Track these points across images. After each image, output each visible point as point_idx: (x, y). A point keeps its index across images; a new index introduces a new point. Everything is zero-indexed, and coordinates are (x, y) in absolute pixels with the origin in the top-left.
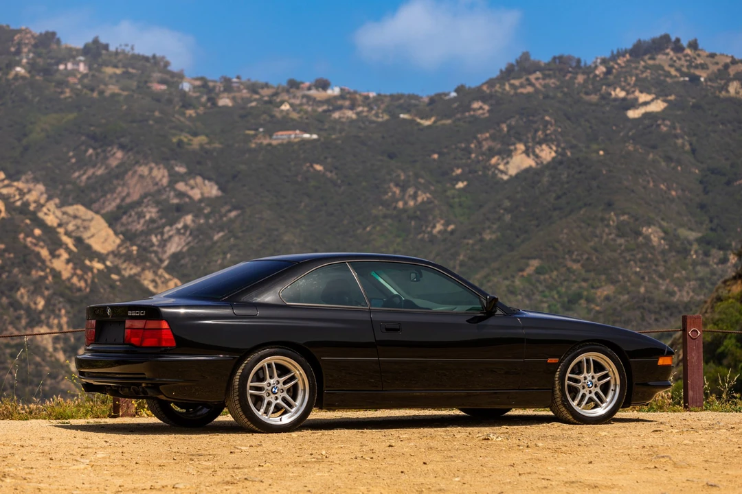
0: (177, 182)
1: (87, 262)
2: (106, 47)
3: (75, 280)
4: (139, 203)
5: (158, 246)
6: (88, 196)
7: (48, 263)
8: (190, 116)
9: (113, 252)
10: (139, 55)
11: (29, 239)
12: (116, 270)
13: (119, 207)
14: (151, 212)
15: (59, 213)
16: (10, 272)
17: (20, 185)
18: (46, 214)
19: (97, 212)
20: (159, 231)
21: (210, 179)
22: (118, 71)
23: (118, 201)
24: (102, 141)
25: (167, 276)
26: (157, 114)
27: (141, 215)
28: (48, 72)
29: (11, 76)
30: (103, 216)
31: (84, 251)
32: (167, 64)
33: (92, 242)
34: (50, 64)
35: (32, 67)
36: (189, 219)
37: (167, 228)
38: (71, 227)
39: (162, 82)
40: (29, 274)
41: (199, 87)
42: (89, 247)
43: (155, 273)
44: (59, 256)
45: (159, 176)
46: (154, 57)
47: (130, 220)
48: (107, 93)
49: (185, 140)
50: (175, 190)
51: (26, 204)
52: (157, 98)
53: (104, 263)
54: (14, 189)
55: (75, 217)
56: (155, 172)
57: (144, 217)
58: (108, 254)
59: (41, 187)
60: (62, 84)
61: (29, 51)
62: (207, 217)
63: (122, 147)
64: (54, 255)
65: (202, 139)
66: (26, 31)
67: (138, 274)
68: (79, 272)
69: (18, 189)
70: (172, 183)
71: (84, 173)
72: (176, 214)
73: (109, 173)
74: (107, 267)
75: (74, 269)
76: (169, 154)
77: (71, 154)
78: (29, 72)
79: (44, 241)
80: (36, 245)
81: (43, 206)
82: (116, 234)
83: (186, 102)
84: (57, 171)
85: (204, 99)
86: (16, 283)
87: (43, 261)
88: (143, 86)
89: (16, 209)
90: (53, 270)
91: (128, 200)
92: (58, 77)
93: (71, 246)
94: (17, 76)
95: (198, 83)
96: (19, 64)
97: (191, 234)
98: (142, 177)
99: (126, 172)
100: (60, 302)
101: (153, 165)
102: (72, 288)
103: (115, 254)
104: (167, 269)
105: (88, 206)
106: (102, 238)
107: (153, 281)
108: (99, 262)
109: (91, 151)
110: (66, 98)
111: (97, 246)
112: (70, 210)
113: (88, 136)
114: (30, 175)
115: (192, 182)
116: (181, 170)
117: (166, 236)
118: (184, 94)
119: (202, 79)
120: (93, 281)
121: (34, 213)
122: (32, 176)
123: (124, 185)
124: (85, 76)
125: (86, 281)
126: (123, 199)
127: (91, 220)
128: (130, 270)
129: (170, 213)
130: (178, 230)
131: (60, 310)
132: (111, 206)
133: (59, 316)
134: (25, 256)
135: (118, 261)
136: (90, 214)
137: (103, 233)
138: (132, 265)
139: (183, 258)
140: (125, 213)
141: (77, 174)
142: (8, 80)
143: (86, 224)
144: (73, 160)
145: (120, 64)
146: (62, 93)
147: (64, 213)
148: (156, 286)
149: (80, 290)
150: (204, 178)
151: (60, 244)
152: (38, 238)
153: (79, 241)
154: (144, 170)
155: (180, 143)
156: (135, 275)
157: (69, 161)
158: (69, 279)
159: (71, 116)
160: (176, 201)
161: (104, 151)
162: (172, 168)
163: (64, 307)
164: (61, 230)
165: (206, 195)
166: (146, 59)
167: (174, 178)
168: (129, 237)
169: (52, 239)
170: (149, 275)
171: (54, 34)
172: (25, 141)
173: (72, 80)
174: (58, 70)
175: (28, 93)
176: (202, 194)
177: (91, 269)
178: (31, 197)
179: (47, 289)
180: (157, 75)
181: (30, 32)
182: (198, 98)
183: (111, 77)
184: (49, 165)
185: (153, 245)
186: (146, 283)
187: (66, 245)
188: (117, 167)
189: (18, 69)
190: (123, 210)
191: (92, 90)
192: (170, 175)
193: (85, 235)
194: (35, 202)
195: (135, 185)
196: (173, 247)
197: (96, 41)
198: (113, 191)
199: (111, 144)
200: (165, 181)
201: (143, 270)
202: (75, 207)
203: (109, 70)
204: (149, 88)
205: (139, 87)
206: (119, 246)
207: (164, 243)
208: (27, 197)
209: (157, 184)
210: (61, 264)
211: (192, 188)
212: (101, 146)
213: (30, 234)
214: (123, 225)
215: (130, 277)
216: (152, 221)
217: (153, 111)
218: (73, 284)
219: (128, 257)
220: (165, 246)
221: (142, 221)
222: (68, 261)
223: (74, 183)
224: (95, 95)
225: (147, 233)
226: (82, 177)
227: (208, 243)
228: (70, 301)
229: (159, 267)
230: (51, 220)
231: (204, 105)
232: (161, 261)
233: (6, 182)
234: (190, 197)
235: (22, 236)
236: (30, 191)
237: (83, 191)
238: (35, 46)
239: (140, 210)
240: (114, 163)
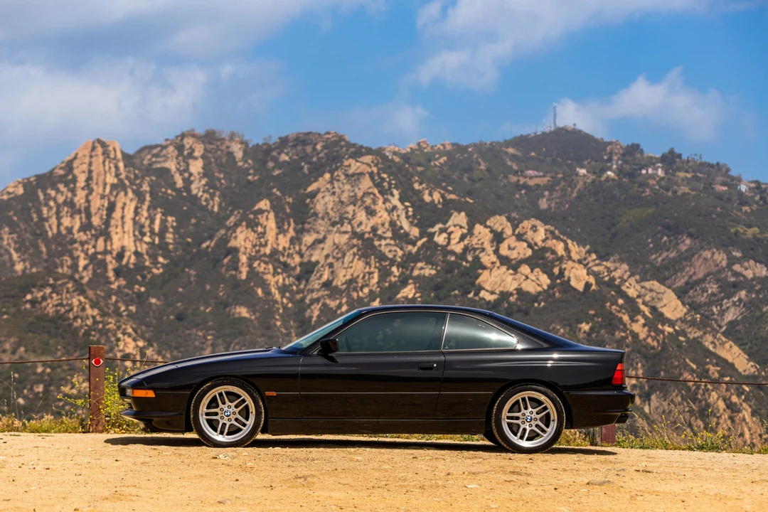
0: (734, 264)
1: (660, 327)
2: (680, 156)
3: (649, 340)
4: (703, 280)
5: (718, 315)
6: (662, 274)
7: (628, 326)
8: (746, 211)
9: (680, 319)
10: (705, 163)
11: (614, 307)
12: (684, 333)
13: (687, 283)
14: (713, 288)
15: (638, 287)
16: (598, 332)
17: (608, 264)
18: (628, 287)
19: (669, 287)
20: (719, 302)
21: (761, 262)
22: (689, 176)
23: (686, 278)
24: (675, 230)
25: (724, 339)
26: (719, 209)
27: (704, 290)
28: (632, 175)
29: (603, 179)
30: (673, 290)
31: (657, 317)
32: (728, 170)
33: (664, 310)
34: (635, 170)
35: (620, 172)
36: (743, 293)
37: (725, 301)
38: (647, 298)
39: (724, 184)
40: (613, 334)
41: (754, 188)
42: (662, 315)
43: (714, 337)
44: (637, 321)
45: (720, 259)
46: (718, 164)
47: (696, 293)
48: (680, 193)
49: (741, 231)
50: (732, 270)
51: (613, 279)
52: (720, 197)
53: (674, 327)
54: (603, 267)
55: (651, 290)
56: (716, 256)
57: (707, 291)
58: (677, 321)
59: (625, 266)
60: (643, 185)
61: (619, 159)
62: (758, 292)
63: (690, 235)
64: (633, 320)
65: (755, 230)
66: (616, 143)
67: (701, 337)
68: (653, 334)
69: (606, 267)
70: (730, 265)
71: (660, 256)
72: (732, 290)
73: (679, 256)
74: (675, 330)
75: (649, 331)
76: (727, 242)
77: (650, 240)
78: (618, 175)
79: (625, 309)
80: (619, 312)
81: (626, 281)
82: (684, 304)
83: (743, 200)
84: (638, 254)
85: (757, 198)
86: (603, 342)
87: (625, 325)
88: (709, 187)
89: (605, 283)
90: (632, 332)
91: (694, 278)
92: (640, 179)
93: (647, 313)
94: (608, 179)
95: (753, 185)
96: (610, 169)
97: (744, 306)
98: (705, 259)
99: (693, 255)
100: (637, 358)
101: (715, 250)
102: (647, 346)
103: (683, 320)
104: (724, 334)
105: (662, 282)
106: (673, 307)
107: (713, 343)
108: (669, 326)
109: (665, 238)
110: (646, 197)
111: (668, 313)
112: (647, 284)
113: (663, 226)
114: (617, 257)
115: (746, 264)
116: (738, 254)
117: (724, 307)
118: (741, 194)
119: (757, 182)
120: (664, 342)
121: (619, 286)
122: (618, 257)
123: (691, 265)
124: (662, 179)
125: (658, 341)
126: (690, 277)
127: (663, 293)
128: (694, 334)
129: (729, 289)
130: (734, 303)
131: (637, 364)
132: (681, 282)
133: (636, 369)
134: (610, 320)
135: (684, 326)
136: (663, 288)
137: (673, 304)
138: (696, 330)
139: (737, 325)
140: (691, 288)
141: (654, 256)
142: (600, 182)
143: (660, 296)
144: (651, 246)
145: (690, 170)
146: (643, 192)
147: (642, 287)
148: (715, 347)
149: (653, 348)
150: (756, 262)
151: (639, 312)
152: (621, 307)
153: (654, 310)
154: (707, 254)
155: (736, 233)
156: (698, 337)
157: (648, 245)
158: (645, 339)
159: (650, 211)
160: (733, 279)
161: (676, 238)
162: (731, 253)
163: (641, 362)
164: (640, 301)
165: (757, 275)
166: (712, 166)
167: (732, 261)
168: (694, 307)
169: (632, 307)
170: (709, 338)
171: (638, 146)
172: (613, 230)
173: (652, 182)
174: (641, 174)
175: (616, 192)
176: (754, 274)
177: (663, 332)
178: (617, 274)
179: (627, 346)
180: (719, 179)
181: (619, 144)
182: (752, 197)
183: (683, 180)
184: (632, 249)
185: (713, 314)
186: (707, 344)
187: (644, 312)
188: (686, 251)
189: (609, 173)
190: (690, 285)
191: (668, 190)
192: (728, 259)
193: (659, 305)
194: (620, 278)
195: (700, 266)
196: (730, 316)
197: (671, 152)
198: (682, 270)
199: (681, 233)
200: (724, 263)
201: (705, 333)
202: (651, 282)
203: (682, 175)
204: (713, 188)
205: (704, 188)
206: (685, 314)
207: (722, 313)
208: (613, 273)
209: (718, 265)
210: (638, 328)
211: (746, 269)
212: (673, 235)
213: (615, 303)
214: (689, 297)
215: (694, 339)
216: (713, 295)
217: (716, 208)
218: (648, 343)
219: (693, 323)
220: (723, 315)
221: (705, 295)
222: (644, 325)
223: (651, 264)
224: (670, 194)
225: (710, 304)
226: (658, 258)
227: (758, 313)
228: (645, 357)
229: (717, 332)
230: (632, 292)
231: (757, 203)
232: (720, 327)
233: (597, 262)
234: (744, 276)
235: (608, 304)
236: (616, 269)
237: (658, 270)
238: (623, 155)
239: (703, 286)
240: (683, 248)
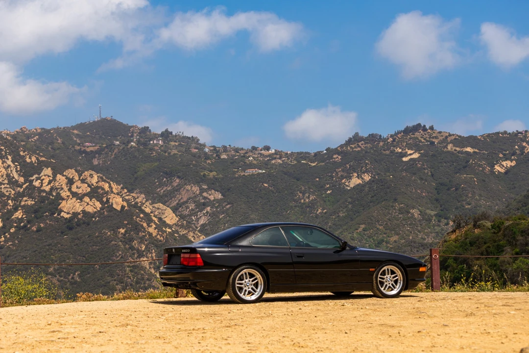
0: (203, 192)
1: (164, 229)
2: (171, 133)
3: (158, 237)
4: (186, 202)
5: (195, 221)
6: (164, 199)
7: (147, 229)
8: (209, 163)
9: (175, 224)
10: (186, 136)
11: (138, 219)
12: (177, 232)
13: (178, 204)
14: (192, 206)
15: (151, 207)
16: (130, 234)
17: (134, 195)
18: (145, 207)
19: (168, 207)
20: (195, 214)
21: (218, 191)
22: (177, 144)
23: (177, 201)
24: (170, 175)
25: (199, 234)
26: (194, 162)
27: (187, 207)
28: (145, 144)
29: (129, 147)
30: (171, 208)
31: (162, 223)
32: (198, 140)
33: (165, 219)
34: (147, 141)
35: (138, 142)
36: (209, 208)
37: (199, 213)
38: (156, 213)
39: (196, 148)
40: (138, 234)
41: (212, 150)
42: (165, 222)
43: (194, 233)
44: (151, 226)
45: (196, 190)
46: (192, 137)
47: (183, 209)
48: (172, 154)
49: (207, 174)
50: (203, 196)
51: (136, 203)
52: (194, 155)
53: (171, 229)
54: (131, 196)
55: (158, 209)
56: (193, 188)
57: (189, 208)
58: (173, 225)
59: (143, 196)
60: (152, 150)
61: (137, 135)
62: (217, 208)
63: (179, 177)
64: (149, 226)
65: (214, 173)
66: (136, 127)
67: (187, 234)
68: (160, 233)
69: (133, 196)
70: (201, 193)
71: (162, 189)
72: (203, 207)
73: (173, 189)
74: (172, 231)
75: (158, 232)
76: (199, 180)
77: (156, 181)
78: (137, 145)
79: (144, 220)
80: (141, 221)
81: (144, 204)
82: (176, 216)
83: (207, 157)
84: (150, 188)
85: (215, 156)
86: (133, 239)
87: (144, 229)
88: (188, 150)
89: (132, 205)
90: (149, 232)
91: (182, 201)
92: (150, 146)
93: (156, 221)
94: (132, 147)
95: (212, 148)
96: (132, 141)
97: (209, 215)
98: (187, 190)
99: (180, 188)
100: (152, 247)
101: (193, 185)
102: (157, 240)
103: (176, 225)
104: (199, 231)
105: (164, 204)
106: (170, 218)
107: (193, 236)
108: (169, 229)
109: (165, 179)
110: (154, 156)
111: (168, 221)
112: (156, 205)
113: (163, 172)
114: (138, 190)
115: (210, 192)
116: (205, 187)
117: (199, 216)
118: (206, 153)
119: (214, 146)
120: (166, 237)
121: (140, 207)
122: (139, 191)
123: (179, 194)
124: (162, 146)
125: (163, 237)
126: (179, 201)
127: (165, 210)
128: (183, 232)
129: (201, 206)
130: (204, 214)
131: (152, 250)
132: (174, 204)
133: (152, 253)
134: (136, 226)
135: (177, 228)
136: (165, 207)
137: (171, 216)
138: (184, 230)
139: (206, 226)
140: (180, 207)
141: (159, 190)
142: (128, 148)
143: (163, 211)
144: (157, 183)
145: (177, 141)
146: (152, 154)
147: (153, 207)
148: (194, 239)
149: (161, 241)
150: (215, 191)
151: (152, 221)
152: (142, 218)
153: (160, 219)
154: (189, 187)
155: (204, 175)
156: (185, 234)
157: (155, 184)
158: (156, 236)
159: (156, 164)
160: (203, 201)
161: (171, 179)
162: (201, 186)
163: (154, 249)
164: (152, 215)
165: (216, 198)
166: (189, 138)
167: (202, 191)
168: (182, 217)
169: (148, 218)
170: (191, 234)
171: (148, 127)
172: (135, 176)
173: (156, 148)
174: (150, 143)
175: (136, 154)
176: (214, 197)
177: (166, 232)
178: (138, 200)
179: (146, 241)
180: (193, 145)
181: (137, 127)
182: (212, 155)
183: (173, 146)
184: (146, 185)
185: (193, 221)
186: (190, 237)
187: (155, 221)
188: (177, 186)
189: (132, 143)
190: (179, 205)
191: (165, 152)
192: (200, 189)
193: (163, 217)
194: (140, 202)
195: (185, 194)
196: (202, 222)
197: (167, 130)
198: (175, 197)
199: (174, 176)
200: (198, 192)
201: (189, 232)
202: (158, 204)
203: (173, 143)
204: (190, 151)
205: (186, 151)
206: (178, 221)
207: (198, 220)
208: (137, 200)
209: (194, 193)
210: (152, 230)
211: (210, 195)
212: (169, 177)
213: (138, 216)
214: (179, 212)
215: (183, 235)
216: (192, 210)
217: (193, 162)
218: (157, 239)
219: (182, 226)
220: (198, 221)
221: (188, 210)
222: (155, 228)
223: (157, 194)
224: (166, 154)
225: (190, 215)
226: (161, 191)
227: (217, 219)
228: (156, 246)
229: (196, 231)
230: (148, 210)
231: (215, 158)
232: (197, 228)
233: (127, 194)
234: (209, 199)
235: (135, 217)
236: (138, 198)
237: (162, 197)
238: (140, 133)
239: (187, 205)
240: (175, 184)
